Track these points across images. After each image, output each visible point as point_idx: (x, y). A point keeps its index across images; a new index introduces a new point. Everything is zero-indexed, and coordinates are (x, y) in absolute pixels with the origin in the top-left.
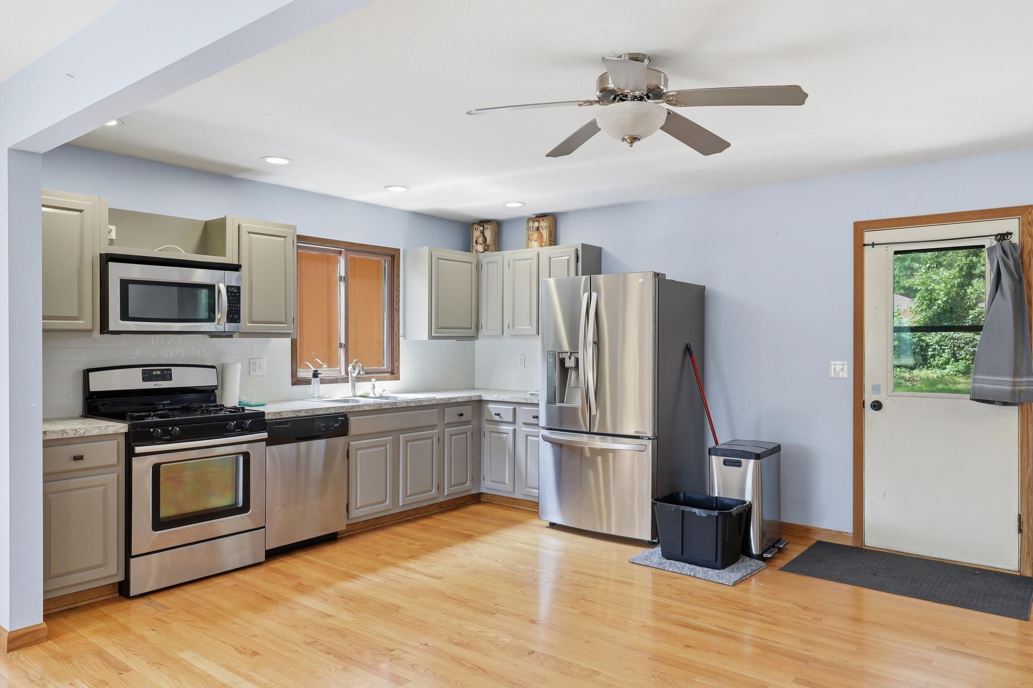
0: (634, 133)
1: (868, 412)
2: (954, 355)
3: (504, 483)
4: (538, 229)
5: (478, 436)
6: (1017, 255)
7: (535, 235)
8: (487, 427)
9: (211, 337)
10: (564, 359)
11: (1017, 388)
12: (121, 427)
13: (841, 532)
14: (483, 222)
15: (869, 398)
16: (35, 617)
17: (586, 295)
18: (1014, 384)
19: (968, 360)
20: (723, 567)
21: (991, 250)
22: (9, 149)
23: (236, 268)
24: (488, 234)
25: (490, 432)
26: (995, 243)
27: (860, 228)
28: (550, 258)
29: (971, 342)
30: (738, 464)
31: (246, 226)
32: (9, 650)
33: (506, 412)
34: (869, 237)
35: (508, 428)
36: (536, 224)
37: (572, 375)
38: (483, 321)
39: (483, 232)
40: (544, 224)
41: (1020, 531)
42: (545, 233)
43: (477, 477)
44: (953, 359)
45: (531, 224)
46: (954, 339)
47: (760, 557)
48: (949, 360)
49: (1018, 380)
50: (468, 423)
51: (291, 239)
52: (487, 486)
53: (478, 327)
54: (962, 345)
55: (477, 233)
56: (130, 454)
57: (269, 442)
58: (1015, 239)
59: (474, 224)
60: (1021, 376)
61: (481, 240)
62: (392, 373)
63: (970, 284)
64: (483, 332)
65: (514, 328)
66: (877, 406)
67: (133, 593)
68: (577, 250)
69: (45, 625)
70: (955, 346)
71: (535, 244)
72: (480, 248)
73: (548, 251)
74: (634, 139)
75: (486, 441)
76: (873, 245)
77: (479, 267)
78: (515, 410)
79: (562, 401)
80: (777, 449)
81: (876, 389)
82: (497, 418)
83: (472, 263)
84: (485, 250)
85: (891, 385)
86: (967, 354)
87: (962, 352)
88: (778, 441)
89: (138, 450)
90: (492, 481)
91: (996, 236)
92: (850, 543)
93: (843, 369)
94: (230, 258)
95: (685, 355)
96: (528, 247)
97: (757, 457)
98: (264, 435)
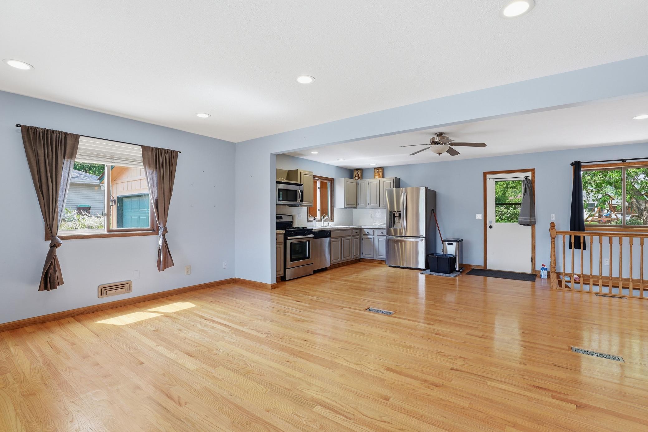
0: (441, 152)
1: (488, 229)
2: (500, 218)
3: (370, 255)
4: (378, 172)
5: (361, 240)
6: (531, 183)
7: (377, 174)
8: (364, 237)
9: (289, 206)
10: (395, 214)
11: (531, 220)
12: (283, 232)
13: (480, 266)
14: (357, 169)
15: (488, 225)
16: (275, 282)
17: (402, 194)
18: (530, 220)
19: (505, 220)
20: (450, 273)
21: (523, 181)
22: (271, 154)
23: (301, 185)
24: (359, 173)
25: (365, 238)
26: (524, 179)
27: (485, 174)
28: (384, 182)
29: (506, 213)
30: (452, 244)
31: (303, 172)
32: (271, 289)
33: (371, 232)
34: (488, 176)
35: (372, 237)
36: (377, 171)
37: (397, 219)
38: (359, 202)
39: (358, 173)
40: (380, 170)
41: (532, 262)
42: (380, 174)
43: (360, 253)
44: (500, 219)
45: (375, 171)
46: (500, 212)
47: (459, 271)
48: (498, 220)
49: (532, 218)
50: (358, 235)
51: (312, 176)
52: (364, 256)
53: (357, 204)
54: (503, 214)
55: (355, 173)
56: (285, 239)
57: (314, 238)
58: (530, 178)
59: (354, 170)
60: (532, 217)
61: (357, 175)
62: (332, 219)
63: (507, 191)
64: (359, 206)
65: (370, 204)
66: (491, 227)
67: (287, 279)
68: (393, 179)
69: (277, 284)
70: (500, 214)
71: (377, 177)
72: (357, 178)
73: (382, 180)
74: (440, 154)
75: (363, 242)
76: (489, 179)
77: (357, 184)
78: (374, 231)
79: (394, 227)
80: (462, 240)
81: (491, 222)
82: (368, 234)
83: (355, 183)
84: (359, 179)
85: (495, 221)
86: (505, 217)
87: (503, 217)
88: (461, 238)
89: (289, 238)
90: (366, 254)
91: (525, 177)
92: (483, 269)
93: (480, 216)
94: (299, 182)
95: (432, 212)
96: (374, 178)
97: (458, 242)
98: (313, 236)
